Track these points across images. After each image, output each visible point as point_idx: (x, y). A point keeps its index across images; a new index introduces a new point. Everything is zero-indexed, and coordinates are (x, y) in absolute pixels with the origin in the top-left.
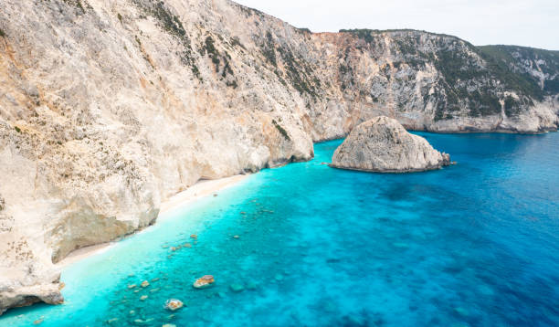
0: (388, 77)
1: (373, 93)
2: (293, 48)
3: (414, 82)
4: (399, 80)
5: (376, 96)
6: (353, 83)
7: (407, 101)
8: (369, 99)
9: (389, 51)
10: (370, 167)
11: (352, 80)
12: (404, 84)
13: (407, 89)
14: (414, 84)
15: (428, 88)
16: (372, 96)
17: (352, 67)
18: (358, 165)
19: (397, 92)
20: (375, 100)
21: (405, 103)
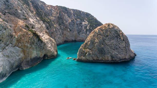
0: (74, 23)
1: (69, 28)
2: (38, 5)
3: (82, 25)
4: (77, 24)
5: (71, 29)
6: (63, 24)
7: (81, 31)
8: (69, 30)
9: (73, 15)
10: (110, 58)
11: (63, 22)
12: (79, 25)
13: (80, 27)
14: (82, 26)
15: (86, 27)
16: (70, 29)
17: (62, 18)
18: (100, 58)
19: (77, 28)
20: (71, 30)
21: (80, 32)
